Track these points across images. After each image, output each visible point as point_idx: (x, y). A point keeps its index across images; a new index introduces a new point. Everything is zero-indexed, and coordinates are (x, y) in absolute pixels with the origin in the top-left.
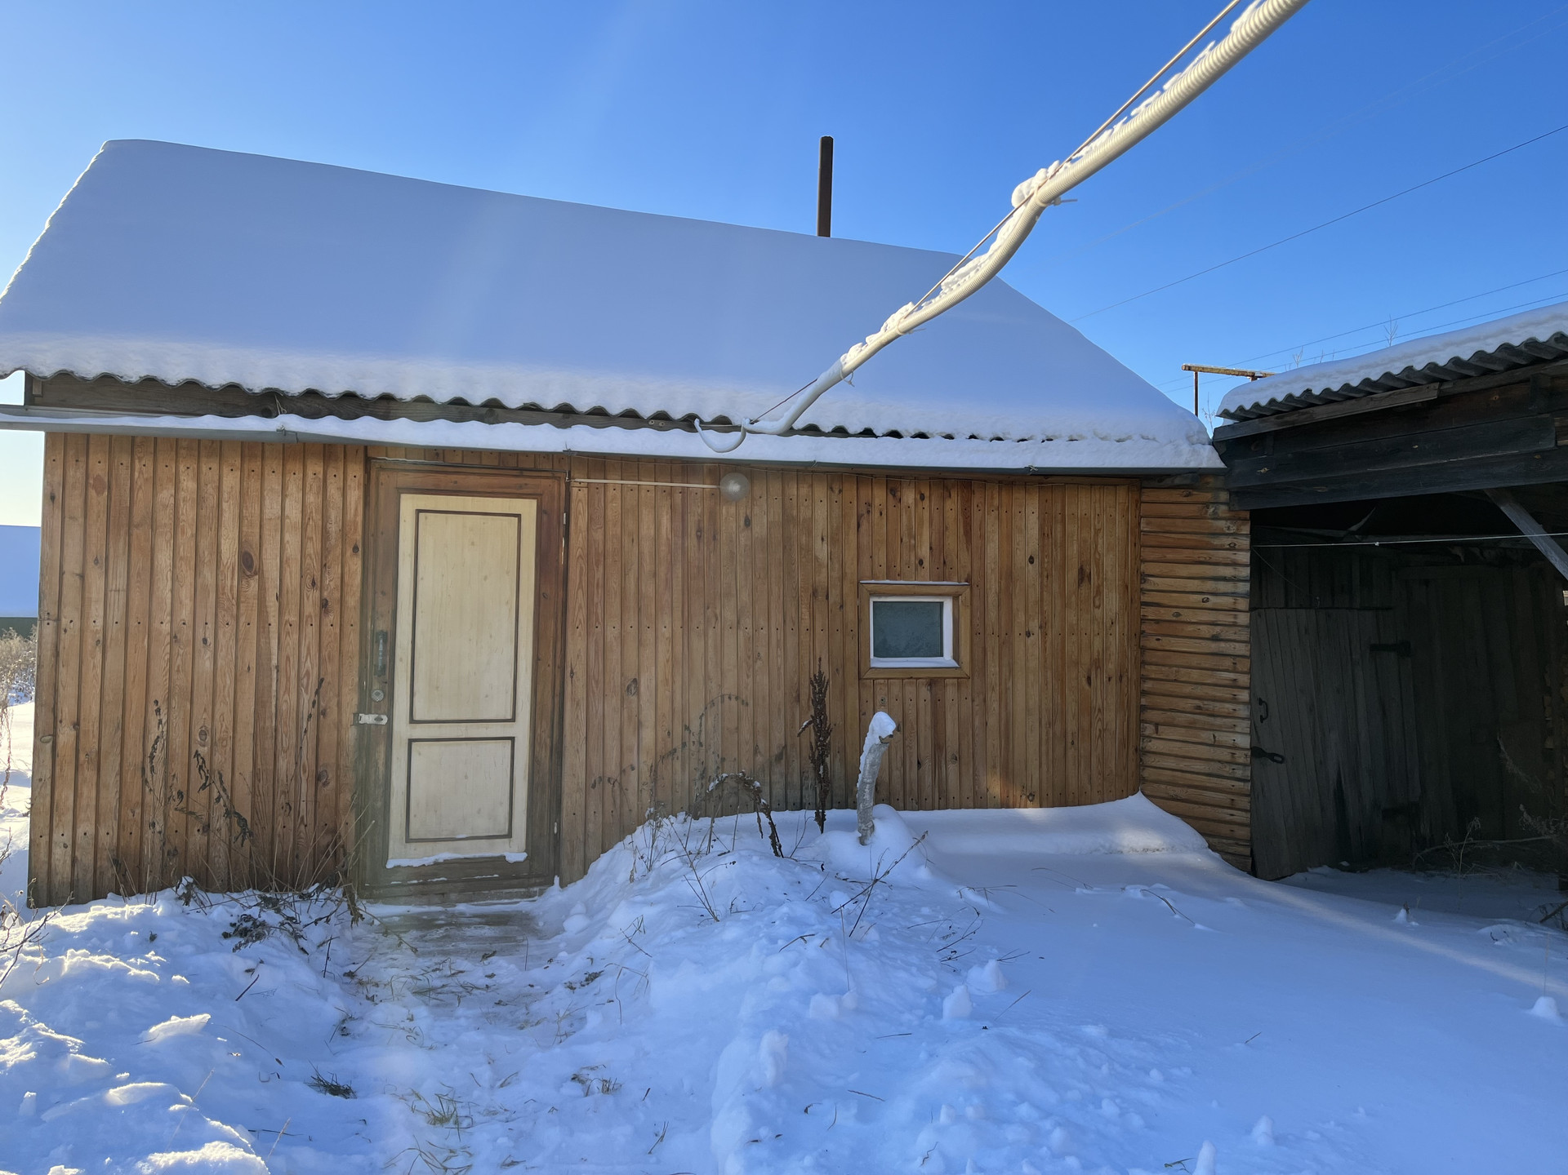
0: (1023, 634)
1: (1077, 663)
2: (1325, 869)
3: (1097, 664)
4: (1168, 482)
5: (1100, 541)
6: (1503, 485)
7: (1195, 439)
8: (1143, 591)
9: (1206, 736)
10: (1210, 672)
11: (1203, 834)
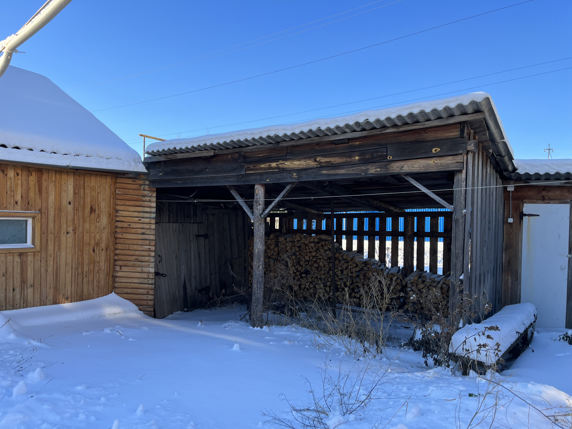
0: (65, 233)
1: (89, 244)
2: (179, 312)
3: (98, 244)
4: (126, 176)
5: (100, 197)
6: (231, 184)
7: (137, 161)
8: (117, 216)
9: (139, 269)
10: (141, 246)
11: (137, 305)
